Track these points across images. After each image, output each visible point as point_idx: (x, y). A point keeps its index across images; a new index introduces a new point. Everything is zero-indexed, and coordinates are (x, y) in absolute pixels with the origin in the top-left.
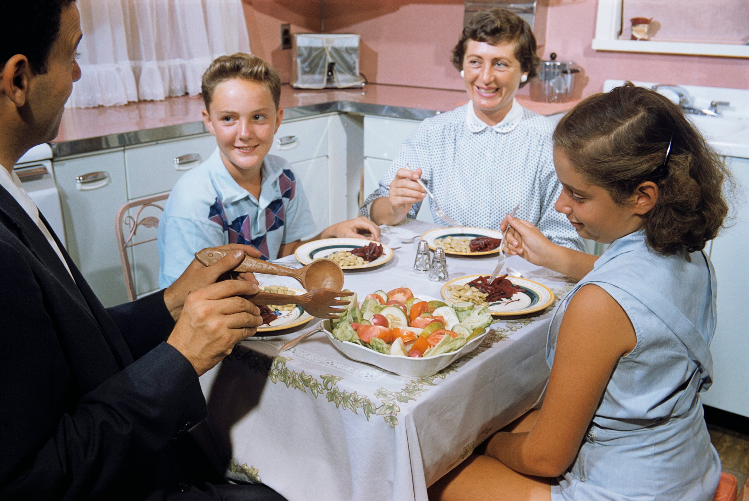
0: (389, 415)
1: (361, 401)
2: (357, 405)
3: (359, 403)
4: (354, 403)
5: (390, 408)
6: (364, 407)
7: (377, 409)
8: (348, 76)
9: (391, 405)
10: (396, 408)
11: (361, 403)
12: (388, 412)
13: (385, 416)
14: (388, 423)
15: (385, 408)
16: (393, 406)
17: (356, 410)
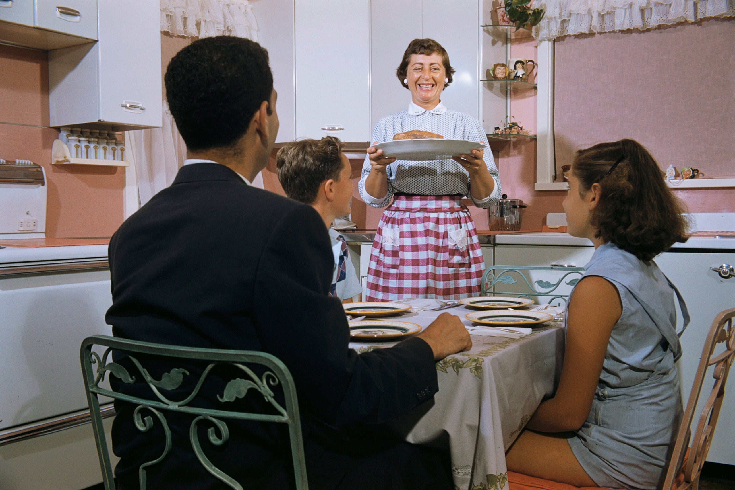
0: (475, 366)
1: (450, 362)
2: (447, 366)
3: (448, 364)
4: (443, 365)
5: (475, 360)
6: (453, 366)
7: (464, 364)
8: (343, 221)
9: (476, 358)
10: (481, 360)
11: (449, 363)
12: (474, 364)
13: (471, 367)
14: (473, 373)
15: (471, 361)
16: (478, 358)
17: (446, 370)
